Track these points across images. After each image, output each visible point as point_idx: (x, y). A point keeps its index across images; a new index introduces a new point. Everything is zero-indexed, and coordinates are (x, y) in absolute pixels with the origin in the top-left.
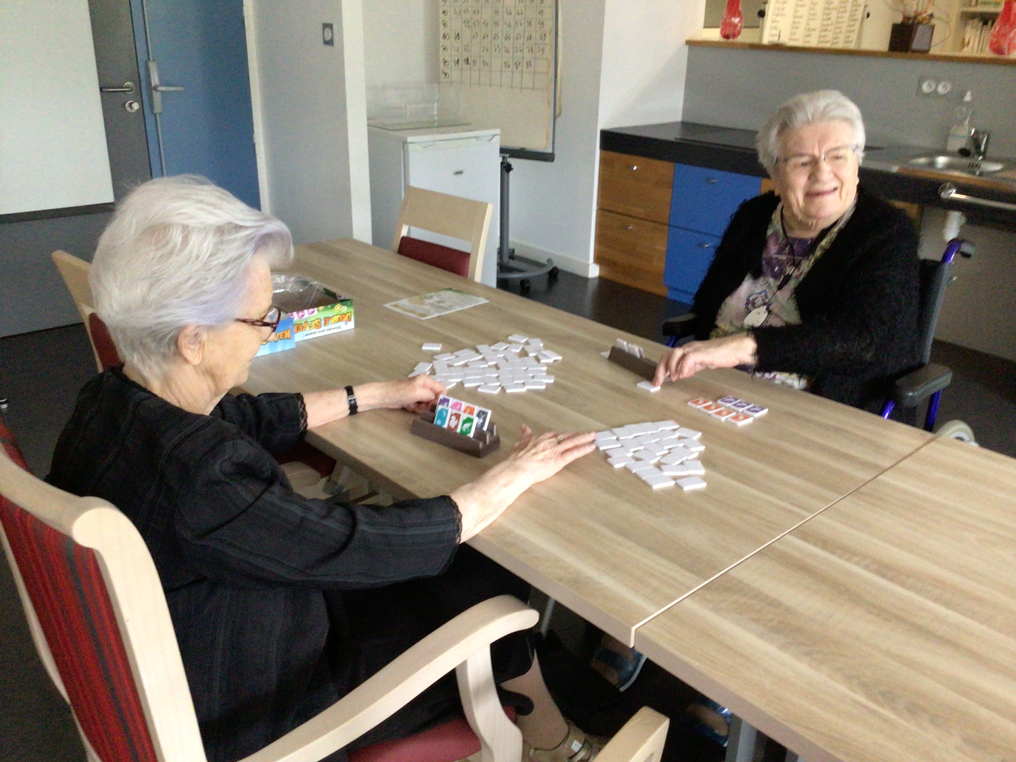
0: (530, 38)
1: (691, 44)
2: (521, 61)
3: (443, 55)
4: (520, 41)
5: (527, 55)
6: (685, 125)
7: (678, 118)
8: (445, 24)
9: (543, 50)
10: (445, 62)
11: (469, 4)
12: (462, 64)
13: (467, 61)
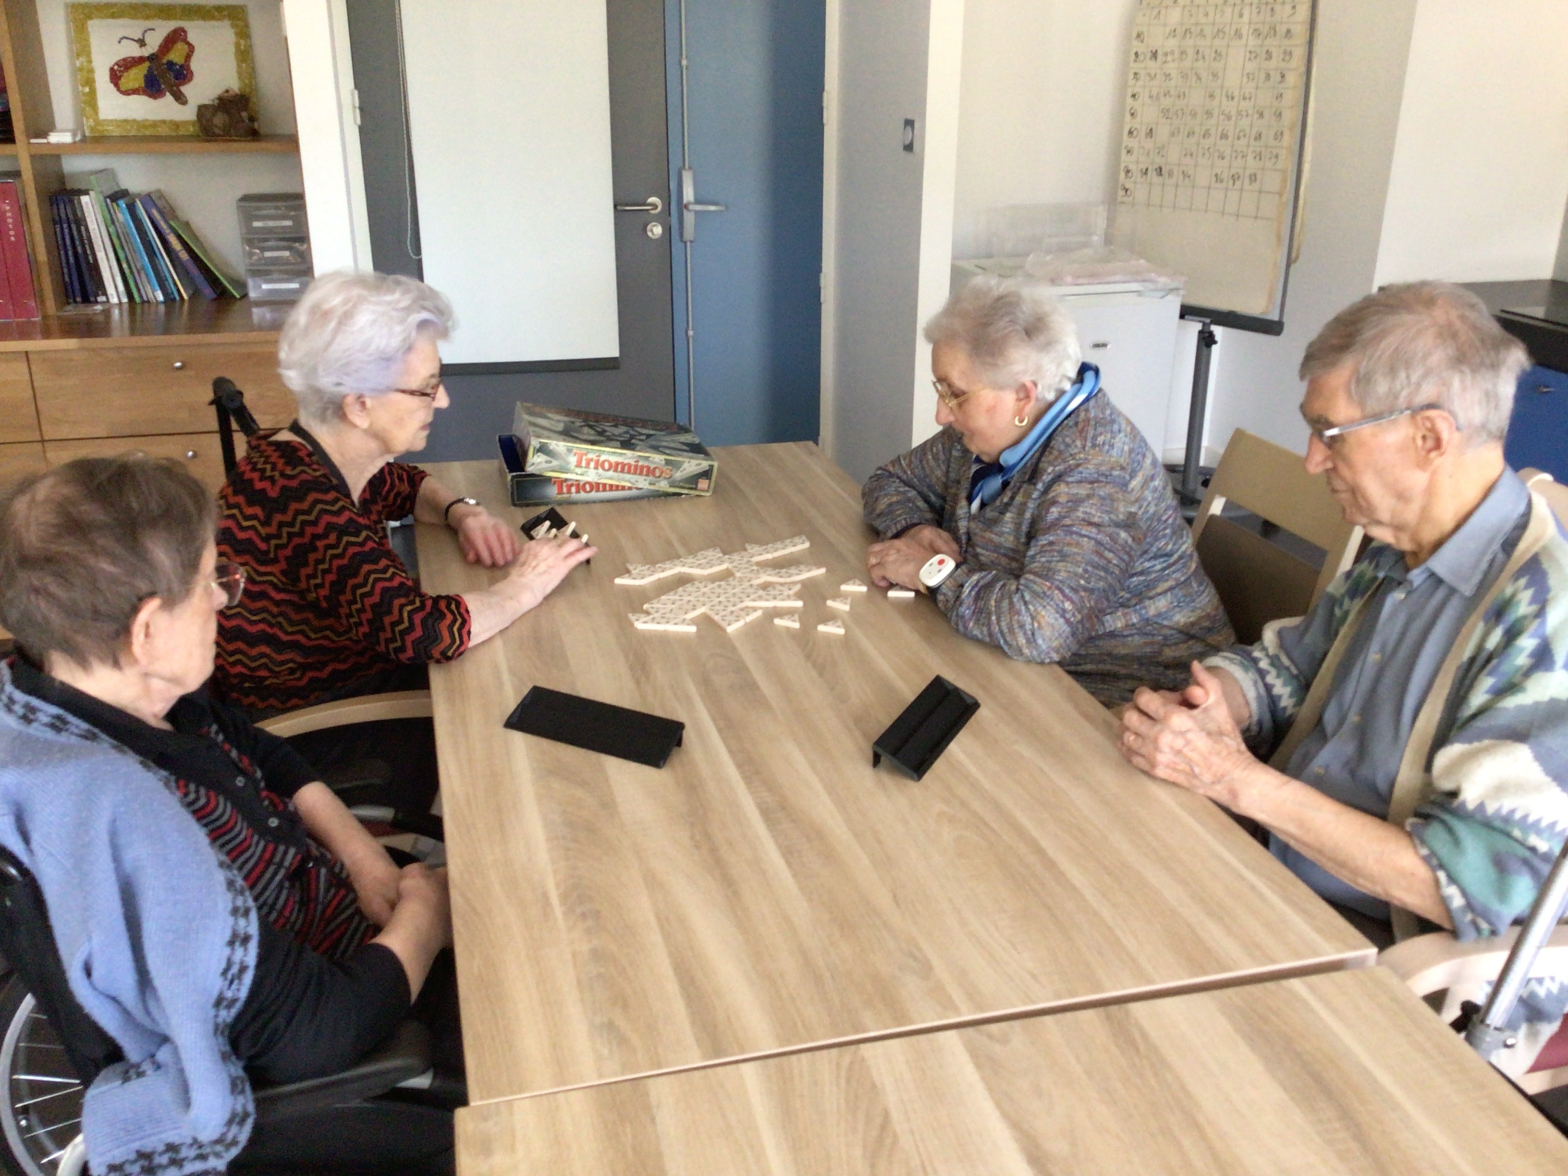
0: (1259, 137)
2: (1241, 172)
3: (1125, 161)
4: (1244, 141)
5: (1252, 164)
6: (1557, 286)
7: (1546, 273)
8: (1132, 114)
9: (1277, 156)
10: (1128, 171)
11: (1173, 83)
12: (1152, 175)
13: (1160, 171)
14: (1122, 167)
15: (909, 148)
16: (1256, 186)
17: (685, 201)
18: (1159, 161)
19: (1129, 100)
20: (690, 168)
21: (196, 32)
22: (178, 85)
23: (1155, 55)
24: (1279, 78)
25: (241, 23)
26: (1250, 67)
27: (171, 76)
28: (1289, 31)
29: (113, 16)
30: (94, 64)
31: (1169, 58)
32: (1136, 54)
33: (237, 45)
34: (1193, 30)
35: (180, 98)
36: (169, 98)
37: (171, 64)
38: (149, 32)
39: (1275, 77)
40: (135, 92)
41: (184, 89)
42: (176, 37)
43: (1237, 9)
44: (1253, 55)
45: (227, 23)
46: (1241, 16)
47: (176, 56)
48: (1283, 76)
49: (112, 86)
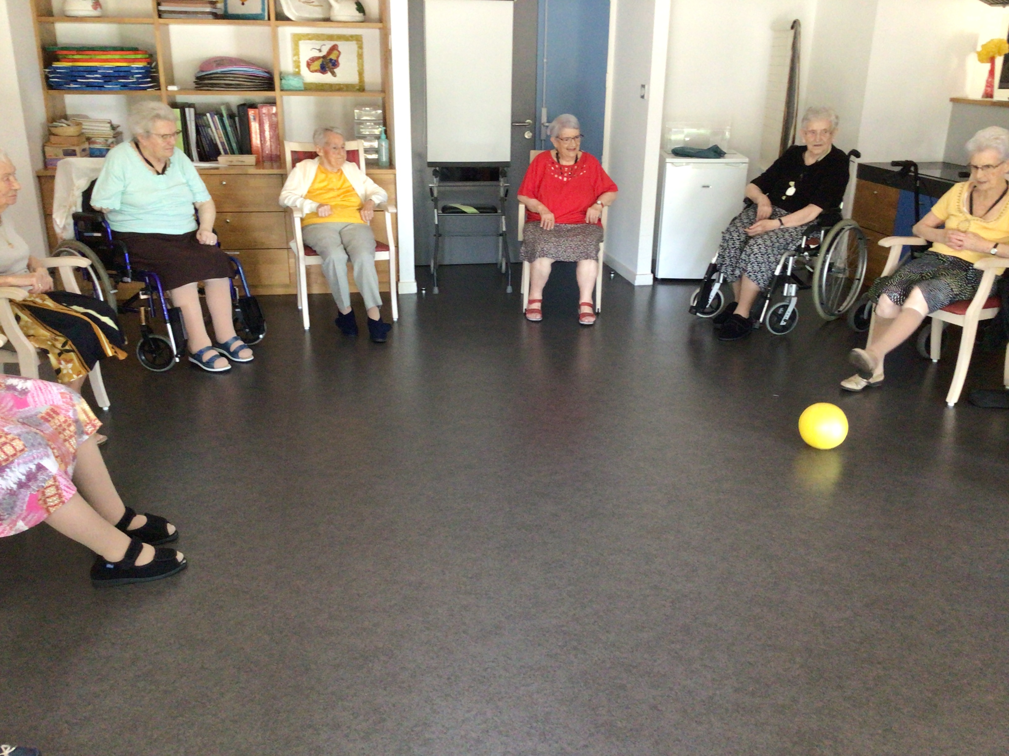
1: (954, 100)
6: (946, 164)
7: (941, 158)
15: (643, 97)
17: (543, 122)
20: (546, 107)
21: (342, 46)
22: (333, 69)
25: (360, 42)
27: (330, 65)
29: (310, 39)
30: (301, 60)
33: (358, 52)
35: (334, 74)
36: (329, 74)
37: (331, 60)
38: (323, 47)
40: (316, 71)
41: (335, 70)
42: (334, 48)
45: (354, 42)
47: (333, 56)
49: (307, 69)
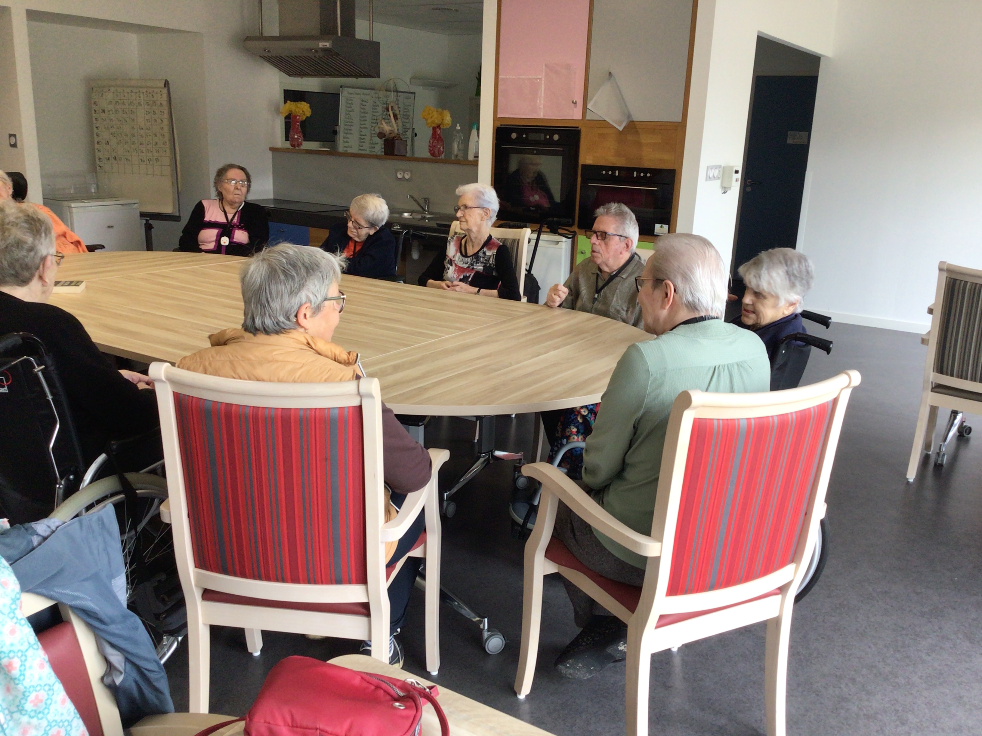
0: (156, 144)
1: (272, 149)
2: (151, 158)
3: (98, 154)
4: (150, 146)
5: (156, 154)
6: (275, 200)
7: (271, 196)
8: (97, 135)
9: (165, 151)
10: (100, 159)
11: (114, 123)
12: (112, 160)
13: (115, 158)
14: (97, 157)
15: (14, 145)
16: (159, 163)
18: (114, 154)
19: (95, 129)
23: (104, 111)
24: (160, 121)
26: (147, 117)
28: (161, 104)
31: (111, 112)
32: (95, 110)
34: (119, 101)
39: (159, 121)
43: (137, 95)
44: (148, 113)
46: (140, 97)
48: (162, 121)
